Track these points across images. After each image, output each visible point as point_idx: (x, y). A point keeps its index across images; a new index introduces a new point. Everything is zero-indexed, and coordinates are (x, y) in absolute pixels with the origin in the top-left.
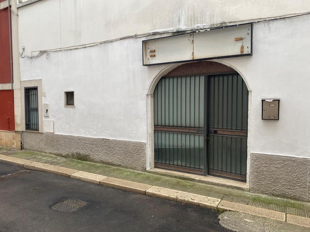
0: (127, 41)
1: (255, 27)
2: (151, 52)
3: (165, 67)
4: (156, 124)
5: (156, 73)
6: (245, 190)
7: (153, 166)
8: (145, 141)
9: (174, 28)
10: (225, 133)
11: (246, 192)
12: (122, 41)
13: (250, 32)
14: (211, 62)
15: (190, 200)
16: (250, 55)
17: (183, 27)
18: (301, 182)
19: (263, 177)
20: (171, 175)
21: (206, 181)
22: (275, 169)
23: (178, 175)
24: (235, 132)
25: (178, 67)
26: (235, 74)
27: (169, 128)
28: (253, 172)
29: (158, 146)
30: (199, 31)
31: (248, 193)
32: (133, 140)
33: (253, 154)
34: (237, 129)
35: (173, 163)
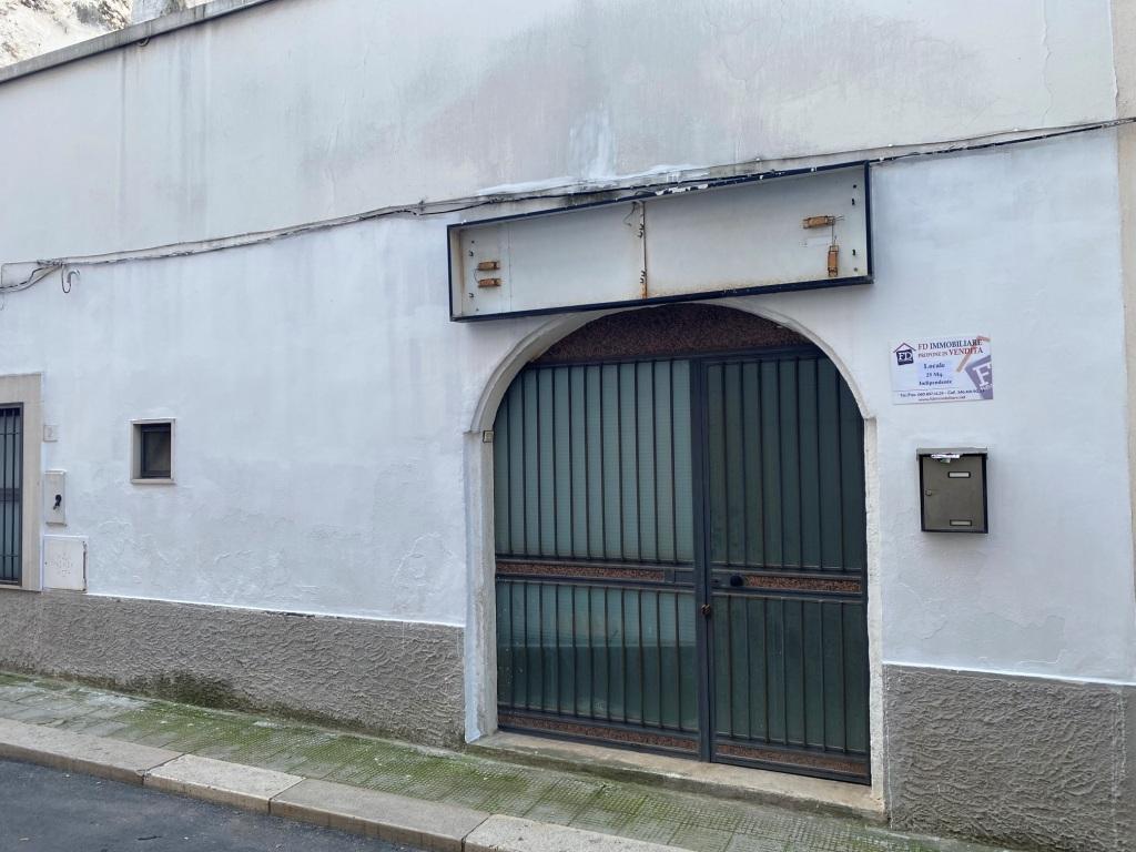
0: (386, 225)
1: (877, 174)
2: (482, 268)
3: (536, 327)
4: (505, 549)
5: (501, 349)
6: (868, 820)
7: (493, 724)
8: (460, 622)
9: (571, 178)
10: (774, 587)
11: (874, 829)
12: (367, 224)
13: (859, 196)
14: (715, 307)
16: (863, 282)
17: (604, 175)
18: (1089, 784)
19: (939, 763)
20: (565, 763)
21: (710, 785)
22: (982, 730)
23: (595, 760)
24: (816, 579)
25: (589, 327)
26: (811, 354)
27: (555, 566)
28: (896, 742)
29: (512, 641)
30: (666, 193)
31: (880, 831)
32: (412, 618)
33: (890, 671)
34: (823, 571)
35: (576, 710)
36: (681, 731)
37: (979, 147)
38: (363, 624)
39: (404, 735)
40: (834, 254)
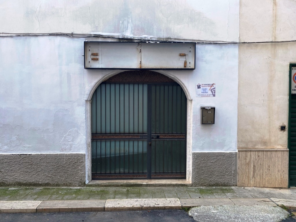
1: (198, 47)
9: (120, 34)
17: (129, 35)
18: (228, 172)
22: (211, 164)
27: (110, 136)
28: (195, 169)
29: (96, 156)
31: (191, 188)
34: (177, 133)
35: (115, 172)
36: (143, 173)
39: (65, 185)
40: (185, 63)
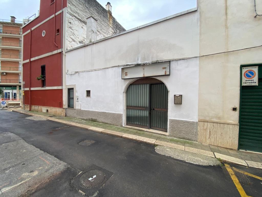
0: (115, 68)
1: (171, 63)
2: (125, 73)
3: (131, 80)
4: (127, 105)
5: (127, 82)
6: (167, 136)
7: (126, 124)
8: (122, 113)
9: (136, 63)
10: (158, 110)
12: (112, 68)
13: (169, 65)
14: (152, 78)
15: (142, 140)
16: (169, 75)
17: (139, 62)
18: (192, 132)
19: (175, 130)
20: (133, 129)
21: (149, 132)
22: (180, 126)
23: (137, 128)
24: (162, 109)
25: (137, 80)
26: (162, 83)
28: (170, 127)
29: (128, 115)
30: (147, 64)
32: (117, 112)
33: (170, 119)
35: (135, 123)
36: (146, 126)
37: (183, 59)
38: (112, 113)
39: (116, 125)
40: (166, 72)
